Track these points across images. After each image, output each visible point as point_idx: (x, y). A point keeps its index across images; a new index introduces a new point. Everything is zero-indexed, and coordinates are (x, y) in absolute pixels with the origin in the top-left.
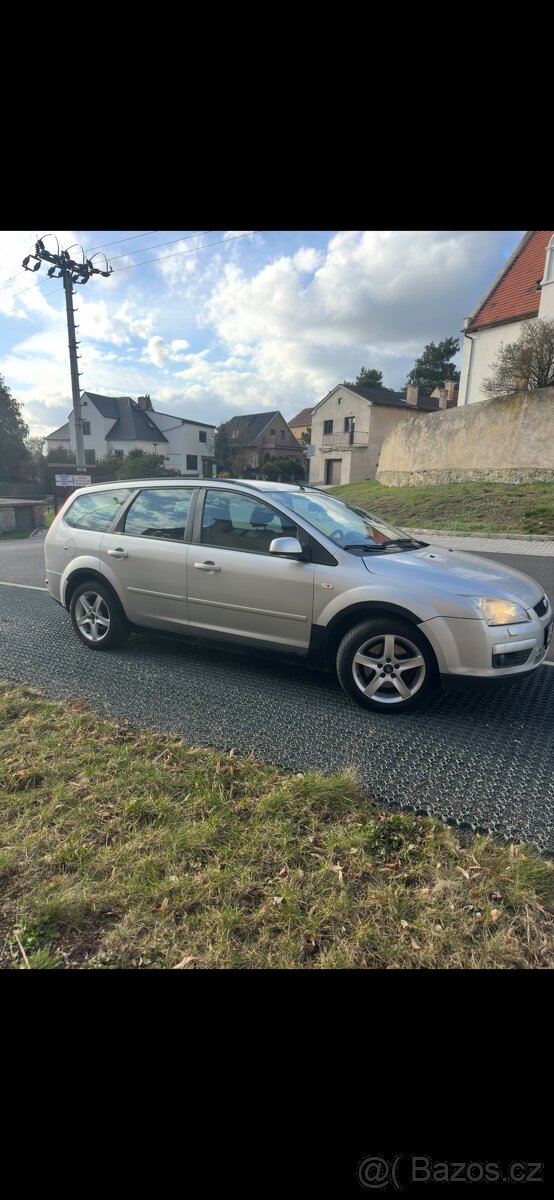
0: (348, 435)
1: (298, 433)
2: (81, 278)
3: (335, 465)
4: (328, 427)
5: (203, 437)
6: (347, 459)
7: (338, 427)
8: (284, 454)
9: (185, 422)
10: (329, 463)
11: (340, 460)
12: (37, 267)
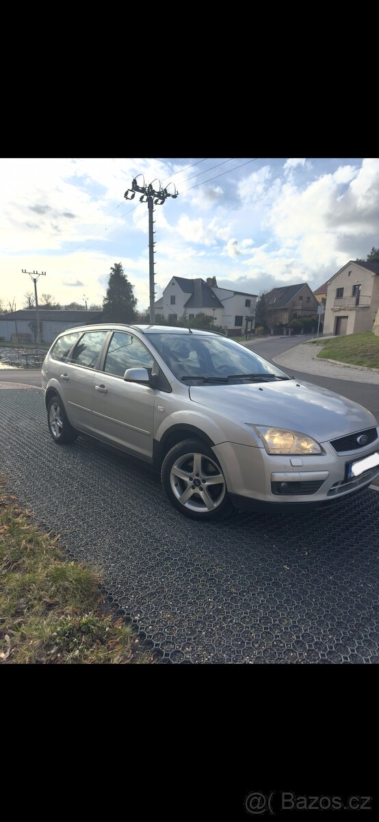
0: (354, 299)
1: (319, 298)
2: (160, 201)
3: (343, 321)
4: (340, 293)
5: (248, 303)
6: (352, 316)
7: (348, 293)
8: (308, 313)
9: (236, 293)
10: (338, 319)
11: (347, 317)
12: (133, 196)
